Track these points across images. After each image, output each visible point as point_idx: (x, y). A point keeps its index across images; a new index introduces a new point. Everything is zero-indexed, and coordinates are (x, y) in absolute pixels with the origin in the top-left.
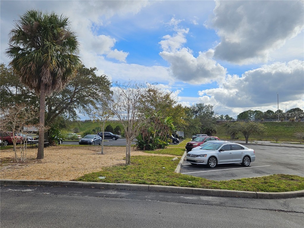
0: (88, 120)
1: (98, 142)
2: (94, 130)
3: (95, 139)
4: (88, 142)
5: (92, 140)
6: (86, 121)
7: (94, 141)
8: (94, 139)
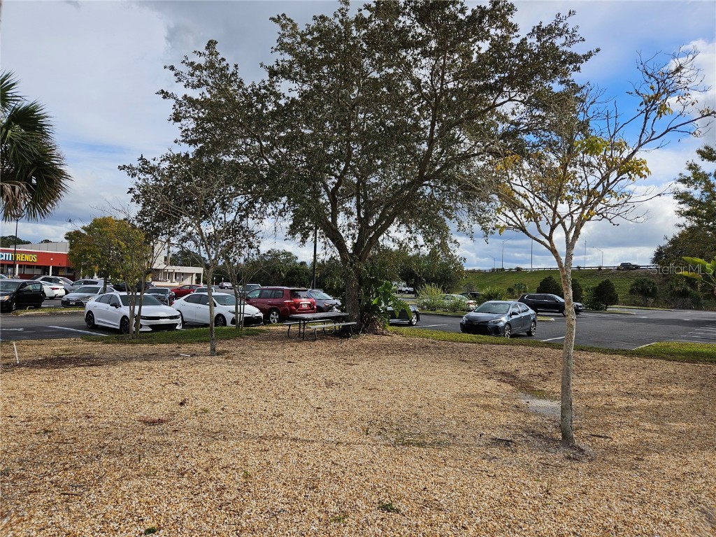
0: (497, 269)
1: (523, 325)
2: (510, 290)
3: (514, 317)
4: (491, 324)
5: (504, 319)
6: (493, 270)
7: (508, 323)
8: (511, 316)
